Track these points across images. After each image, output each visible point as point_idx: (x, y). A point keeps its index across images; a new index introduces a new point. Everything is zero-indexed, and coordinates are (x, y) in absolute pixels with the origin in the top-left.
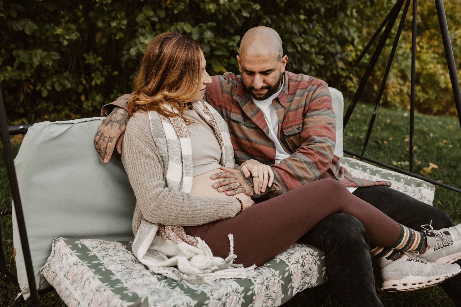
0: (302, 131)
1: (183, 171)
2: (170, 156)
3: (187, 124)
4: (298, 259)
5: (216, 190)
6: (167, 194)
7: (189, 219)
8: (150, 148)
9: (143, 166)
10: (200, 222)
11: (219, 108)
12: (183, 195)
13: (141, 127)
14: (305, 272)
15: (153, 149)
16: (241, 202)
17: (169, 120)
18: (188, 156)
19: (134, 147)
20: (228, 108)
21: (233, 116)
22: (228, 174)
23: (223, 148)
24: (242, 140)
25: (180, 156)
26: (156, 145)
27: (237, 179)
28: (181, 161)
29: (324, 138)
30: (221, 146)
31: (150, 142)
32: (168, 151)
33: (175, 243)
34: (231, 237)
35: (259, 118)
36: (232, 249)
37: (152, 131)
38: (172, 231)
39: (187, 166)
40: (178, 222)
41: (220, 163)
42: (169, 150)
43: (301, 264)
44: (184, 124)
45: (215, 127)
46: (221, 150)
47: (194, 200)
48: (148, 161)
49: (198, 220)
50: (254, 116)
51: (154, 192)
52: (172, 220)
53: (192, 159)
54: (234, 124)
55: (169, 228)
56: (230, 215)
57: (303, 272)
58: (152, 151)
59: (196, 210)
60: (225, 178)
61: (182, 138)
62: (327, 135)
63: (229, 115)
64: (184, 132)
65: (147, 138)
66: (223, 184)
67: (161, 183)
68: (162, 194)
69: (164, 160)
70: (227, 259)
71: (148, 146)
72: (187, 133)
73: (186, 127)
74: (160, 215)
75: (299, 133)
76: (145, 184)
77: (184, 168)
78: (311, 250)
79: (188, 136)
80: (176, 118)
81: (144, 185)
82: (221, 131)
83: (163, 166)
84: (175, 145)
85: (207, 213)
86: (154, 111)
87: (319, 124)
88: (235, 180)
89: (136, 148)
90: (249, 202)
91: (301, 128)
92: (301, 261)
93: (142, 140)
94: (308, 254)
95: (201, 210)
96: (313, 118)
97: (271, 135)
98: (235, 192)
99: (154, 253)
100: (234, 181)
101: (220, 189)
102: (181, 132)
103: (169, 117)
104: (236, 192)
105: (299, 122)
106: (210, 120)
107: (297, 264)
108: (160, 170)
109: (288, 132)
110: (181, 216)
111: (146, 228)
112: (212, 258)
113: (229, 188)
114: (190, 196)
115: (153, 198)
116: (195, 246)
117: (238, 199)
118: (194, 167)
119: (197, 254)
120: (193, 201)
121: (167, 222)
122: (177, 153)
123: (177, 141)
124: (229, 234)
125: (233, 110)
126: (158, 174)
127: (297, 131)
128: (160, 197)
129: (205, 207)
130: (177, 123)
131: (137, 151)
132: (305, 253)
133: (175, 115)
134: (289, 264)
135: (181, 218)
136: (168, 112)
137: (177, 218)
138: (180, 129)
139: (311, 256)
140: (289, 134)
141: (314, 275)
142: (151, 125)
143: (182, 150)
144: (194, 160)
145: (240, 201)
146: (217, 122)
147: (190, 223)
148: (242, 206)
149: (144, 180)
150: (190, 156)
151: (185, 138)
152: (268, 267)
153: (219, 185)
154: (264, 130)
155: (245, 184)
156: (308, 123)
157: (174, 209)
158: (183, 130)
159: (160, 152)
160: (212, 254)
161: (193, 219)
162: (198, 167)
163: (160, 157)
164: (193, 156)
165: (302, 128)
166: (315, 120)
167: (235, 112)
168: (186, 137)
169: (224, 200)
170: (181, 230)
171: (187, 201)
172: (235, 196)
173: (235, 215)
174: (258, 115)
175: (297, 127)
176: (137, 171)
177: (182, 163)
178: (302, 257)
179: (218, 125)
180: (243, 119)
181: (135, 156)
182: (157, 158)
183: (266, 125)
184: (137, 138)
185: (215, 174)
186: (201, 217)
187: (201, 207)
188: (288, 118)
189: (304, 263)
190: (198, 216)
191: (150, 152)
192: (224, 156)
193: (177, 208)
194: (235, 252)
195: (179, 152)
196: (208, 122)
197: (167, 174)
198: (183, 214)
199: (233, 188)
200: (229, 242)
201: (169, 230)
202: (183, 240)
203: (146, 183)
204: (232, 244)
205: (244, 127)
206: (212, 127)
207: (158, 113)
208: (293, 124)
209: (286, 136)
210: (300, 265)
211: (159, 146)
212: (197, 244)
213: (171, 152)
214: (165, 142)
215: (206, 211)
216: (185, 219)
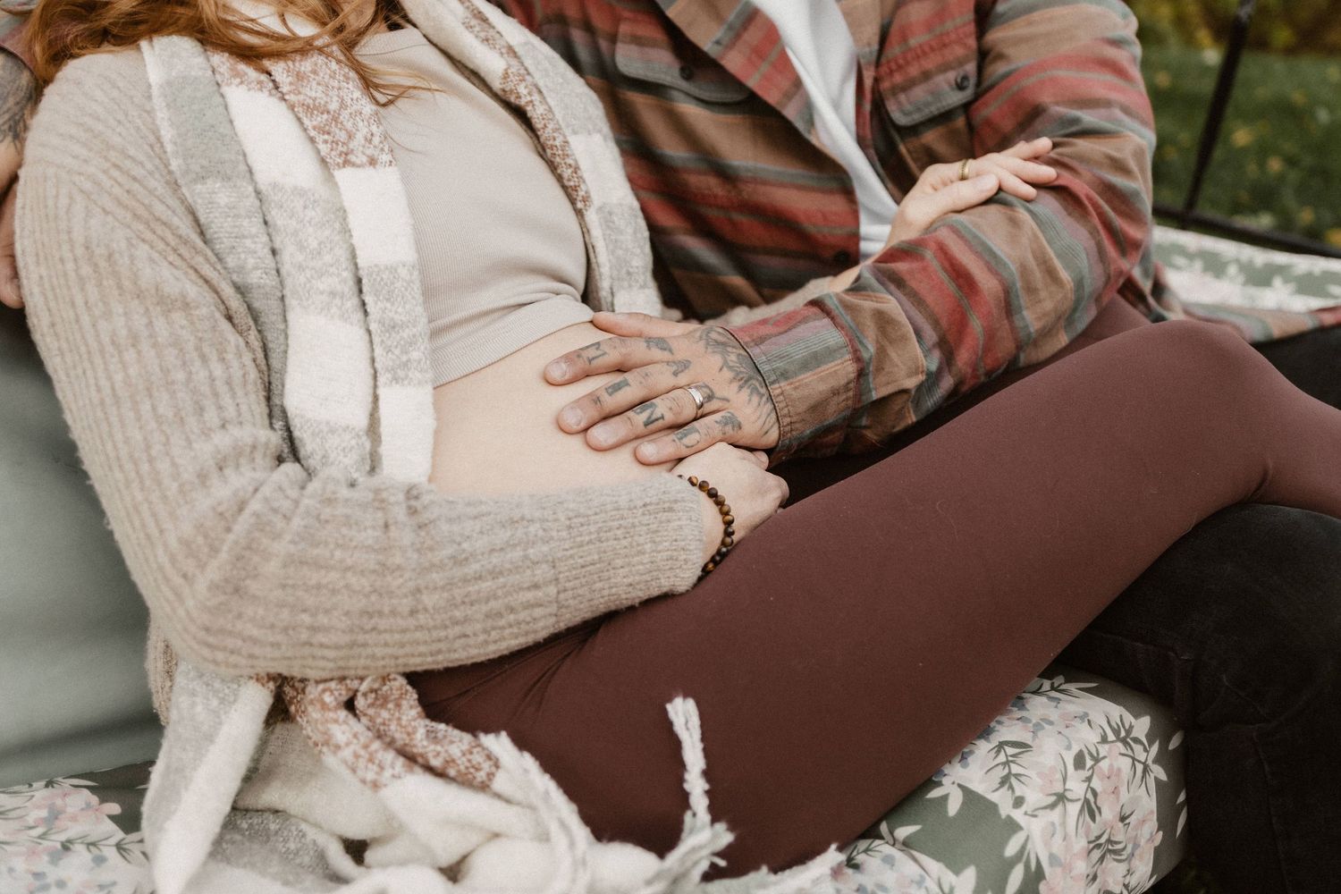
0: (978, 96)
1: (373, 360)
2: (289, 282)
3: (382, 99)
4: (1059, 776)
5: (576, 442)
6: (286, 505)
7: (435, 634)
8: (161, 246)
9: (130, 356)
10: (503, 639)
11: (554, 29)
12: (379, 501)
13: (100, 127)
14: (1103, 840)
15: (183, 251)
16: (719, 503)
17: (264, 77)
18: (393, 270)
19: (65, 247)
20: (600, 21)
21: (630, 60)
22: (638, 350)
23: (592, 217)
24: (686, 176)
25: (348, 275)
26: (196, 221)
27: (684, 365)
28: (355, 301)
29: (1103, 111)
30: (580, 205)
31: (159, 209)
32: (274, 252)
33: (364, 782)
34: (684, 715)
35: (759, 53)
36: (696, 784)
37: (169, 148)
38: (343, 714)
39: (393, 327)
40: (373, 657)
41: (588, 296)
42: (277, 245)
43: (1078, 805)
44: (357, 94)
45: (536, 113)
46: (585, 231)
47: (450, 520)
48: (160, 324)
49: (485, 631)
50: (731, 45)
51: (203, 503)
52: (331, 654)
53: (417, 286)
54: (639, 100)
55: (328, 698)
56: (665, 583)
57: (1095, 844)
58: (178, 262)
59: (465, 580)
60: (620, 369)
61: (348, 171)
62: (1113, 96)
63: (607, 57)
64: (360, 137)
65: (136, 186)
66: (611, 402)
67: (249, 441)
68: (255, 505)
69: (256, 305)
70: (674, 857)
71: (148, 235)
72: (376, 140)
73: (368, 108)
74: (255, 632)
75: (967, 107)
76: (151, 460)
77: (376, 340)
78: (1116, 711)
79: (385, 157)
80: (306, 65)
81: (145, 467)
82: (567, 132)
83: (257, 345)
84: (310, 213)
85: (536, 586)
86: (175, 39)
87: (1065, 48)
88: (675, 374)
89: (80, 251)
90: (762, 492)
91: (973, 81)
92: (1077, 787)
93: (110, 205)
94: (1104, 740)
95: (495, 573)
96: (1030, 24)
97: (828, 132)
98: (686, 441)
99: (273, 827)
100: (672, 381)
101: (601, 434)
102: (342, 136)
103: (267, 63)
104: (692, 439)
105: (959, 51)
106: (506, 76)
107: (1059, 809)
108: (242, 365)
109: (908, 107)
110: (383, 624)
111: (199, 708)
112: (584, 863)
113: (646, 424)
114: (426, 499)
115: (200, 540)
116: (484, 787)
117: (702, 486)
118: (435, 334)
119: (496, 835)
120: (445, 527)
121: (310, 662)
122: (328, 258)
123: (323, 191)
124: (670, 700)
125: (624, 28)
126: (222, 388)
127: (955, 98)
128: (242, 524)
129: (517, 554)
130: (313, 92)
131: (86, 270)
132: (1087, 737)
133: (298, 45)
134: (1018, 815)
135: (380, 632)
136: (258, 33)
137: (361, 638)
138: (335, 119)
139: (1123, 750)
140: (917, 118)
141: (1143, 842)
142: (162, 115)
143: (355, 241)
144: (429, 293)
145: (713, 494)
146: (541, 84)
147: (439, 652)
148: (729, 523)
149: (139, 437)
150: (403, 272)
151: (370, 171)
152: (907, 845)
153: (594, 414)
154: (791, 112)
155: (735, 386)
156: (1010, 51)
157: (334, 592)
158: (349, 125)
159: (231, 261)
160: (582, 833)
161: (457, 630)
162: (460, 332)
163: (228, 291)
164: (423, 267)
165: (979, 84)
166: (1042, 29)
167: (637, 41)
168: (373, 162)
169: (623, 501)
170: (396, 694)
171: (405, 537)
172: (687, 469)
173: (695, 579)
174: (753, 36)
175: (952, 76)
176: (99, 390)
177: (366, 313)
178: (1079, 762)
179: (549, 100)
180: (682, 70)
181: (79, 301)
182: (209, 297)
183: (798, 83)
184: (79, 197)
185: (568, 358)
186: (500, 615)
187: (495, 559)
188: (904, 38)
189: (1095, 794)
190: (485, 608)
191: (166, 272)
192: (603, 259)
193: (353, 579)
194: (716, 814)
195: (342, 253)
196: (497, 85)
197: (288, 386)
198: (393, 613)
199: (670, 418)
200: (676, 744)
201: (324, 706)
202: (411, 758)
203: (154, 453)
204: (694, 757)
205: (692, 111)
206: (520, 113)
207: (202, 42)
208: (929, 63)
209: (899, 129)
210: (1074, 809)
211: (219, 226)
212: (490, 776)
213: (289, 256)
214: (252, 201)
215: (526, 577)
216: (408, 636)
